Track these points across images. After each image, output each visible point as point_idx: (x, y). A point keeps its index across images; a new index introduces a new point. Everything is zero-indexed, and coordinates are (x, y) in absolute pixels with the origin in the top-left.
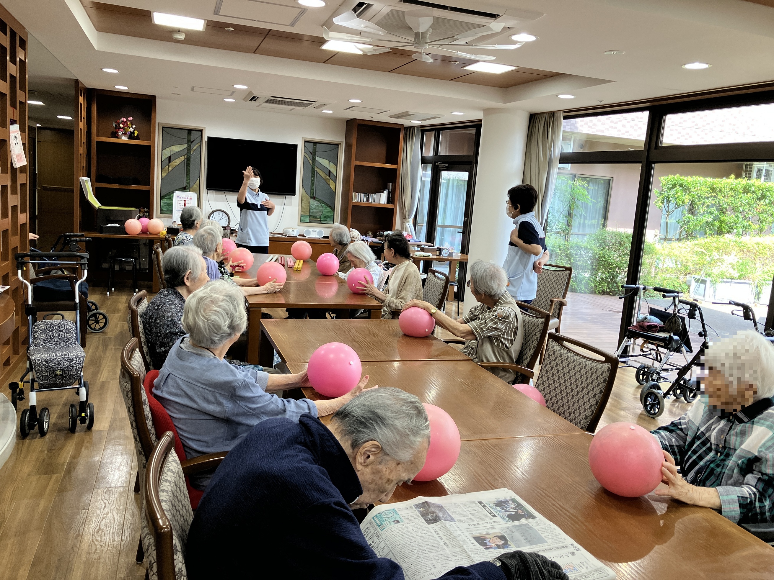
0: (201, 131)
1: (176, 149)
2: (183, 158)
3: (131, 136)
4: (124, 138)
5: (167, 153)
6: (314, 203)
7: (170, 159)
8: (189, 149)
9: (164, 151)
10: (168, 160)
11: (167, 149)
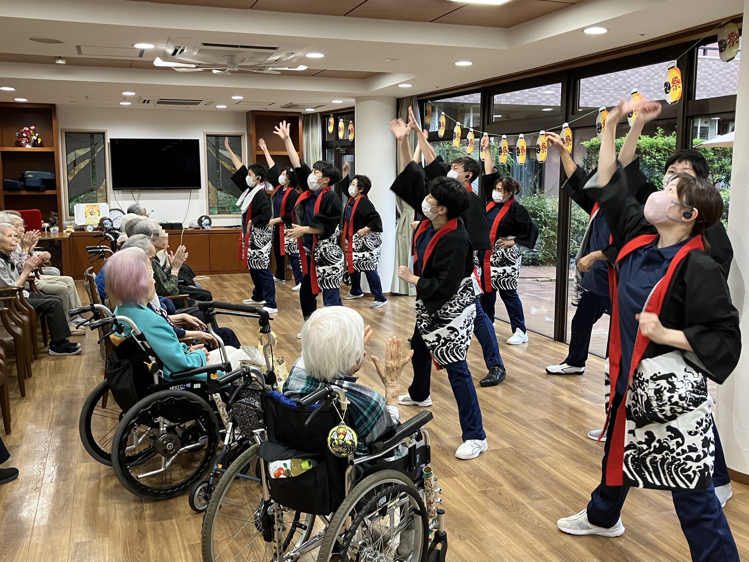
0: (103, 134)
1: (80, 152)
2: (87, 161)
3: (35, 144)
4: (28, 147)
5: (72, 157)
6: (222, 195)
7: (75, 163)
8: (93, 152)
9: (69, 155)
10: (73, 163)
11: (72, 153)
